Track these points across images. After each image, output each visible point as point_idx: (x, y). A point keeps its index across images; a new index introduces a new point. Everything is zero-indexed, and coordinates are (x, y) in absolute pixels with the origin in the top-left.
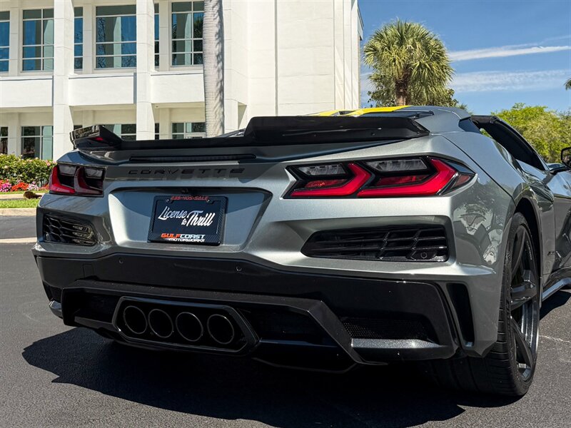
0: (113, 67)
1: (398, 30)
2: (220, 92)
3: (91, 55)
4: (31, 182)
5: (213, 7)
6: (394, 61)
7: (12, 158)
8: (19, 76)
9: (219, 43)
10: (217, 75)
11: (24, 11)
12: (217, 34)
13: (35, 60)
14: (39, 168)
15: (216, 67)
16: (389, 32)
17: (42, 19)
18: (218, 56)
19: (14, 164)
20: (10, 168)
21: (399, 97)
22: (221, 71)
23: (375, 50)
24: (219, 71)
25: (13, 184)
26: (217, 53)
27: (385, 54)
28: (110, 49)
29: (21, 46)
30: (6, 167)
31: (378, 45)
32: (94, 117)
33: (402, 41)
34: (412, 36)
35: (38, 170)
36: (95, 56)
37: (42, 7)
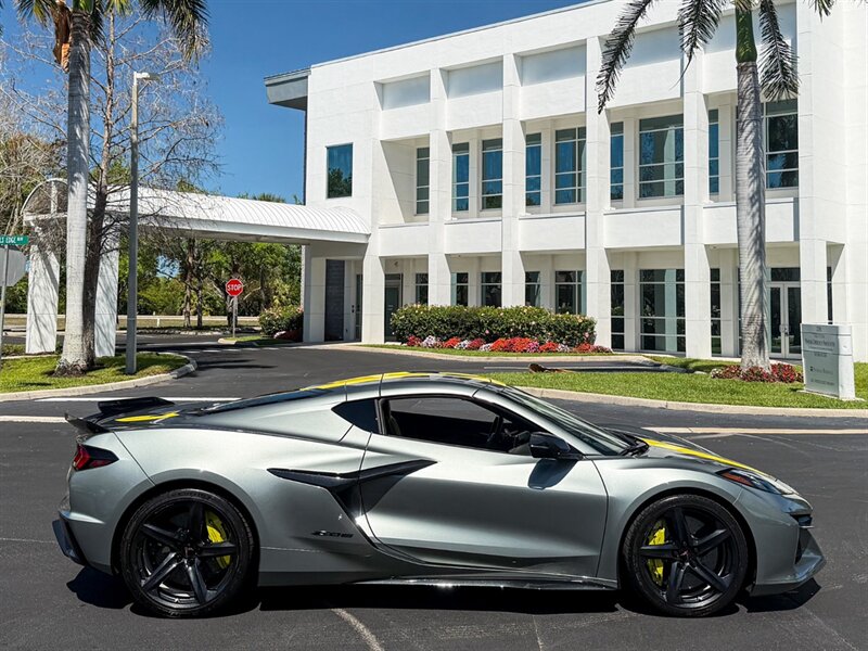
0: (663, 195)
3: (633, 181)
4: (561, 342)
7: (541, 312)
8: (551, 212)
9: (753, 181)
11: (556, 132)
12: (751, 170)
13: (569, 191)
14: (569, 325)
17: (577, 140)
18: (751, 199)
19: (542, 320)
20: (538, 324)
24: (753, 216)
25: (541, 344)
28: (660, 173)
29: (554, 174)
30: (534, 323)
32: (638, 259)
35: (568, 327)
36: (638, 182)
37: (577, 126)
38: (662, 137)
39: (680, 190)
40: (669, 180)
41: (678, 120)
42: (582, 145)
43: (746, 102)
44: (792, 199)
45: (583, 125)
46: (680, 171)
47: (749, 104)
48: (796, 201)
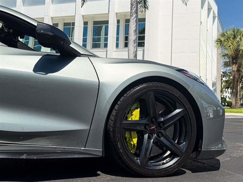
0: (100, 47)
1: (233, 32)
2: (135, 57)
3: (90, 42)
5: (133, 19)
6: (230, 46)
9: (135, 35)
10: (133, 49)
11: (64, 23)
12: (134, 31)
15: (133, 46)
16: (228, 33)
17: (71, 27)
18: (134, 41)
21: (233, 65)
22: (136, 48)
23: (221, 41)
26: (134, 40)
27: (226, 43)
28: (99, 40)
31: (222, 39)
33: (235, 37)
34: (240, 35)
36: (92, 43)
37: (71, 22)
38: (101, 27)
39: (106, 46)
40: (102, 42)
41: (107, 22)
42: (73, 29)
43: (134, 6)
44: (142, 50)
45: (74, 22)
46: (106, 39)
47: (135, 7)
48: (144, 50)
